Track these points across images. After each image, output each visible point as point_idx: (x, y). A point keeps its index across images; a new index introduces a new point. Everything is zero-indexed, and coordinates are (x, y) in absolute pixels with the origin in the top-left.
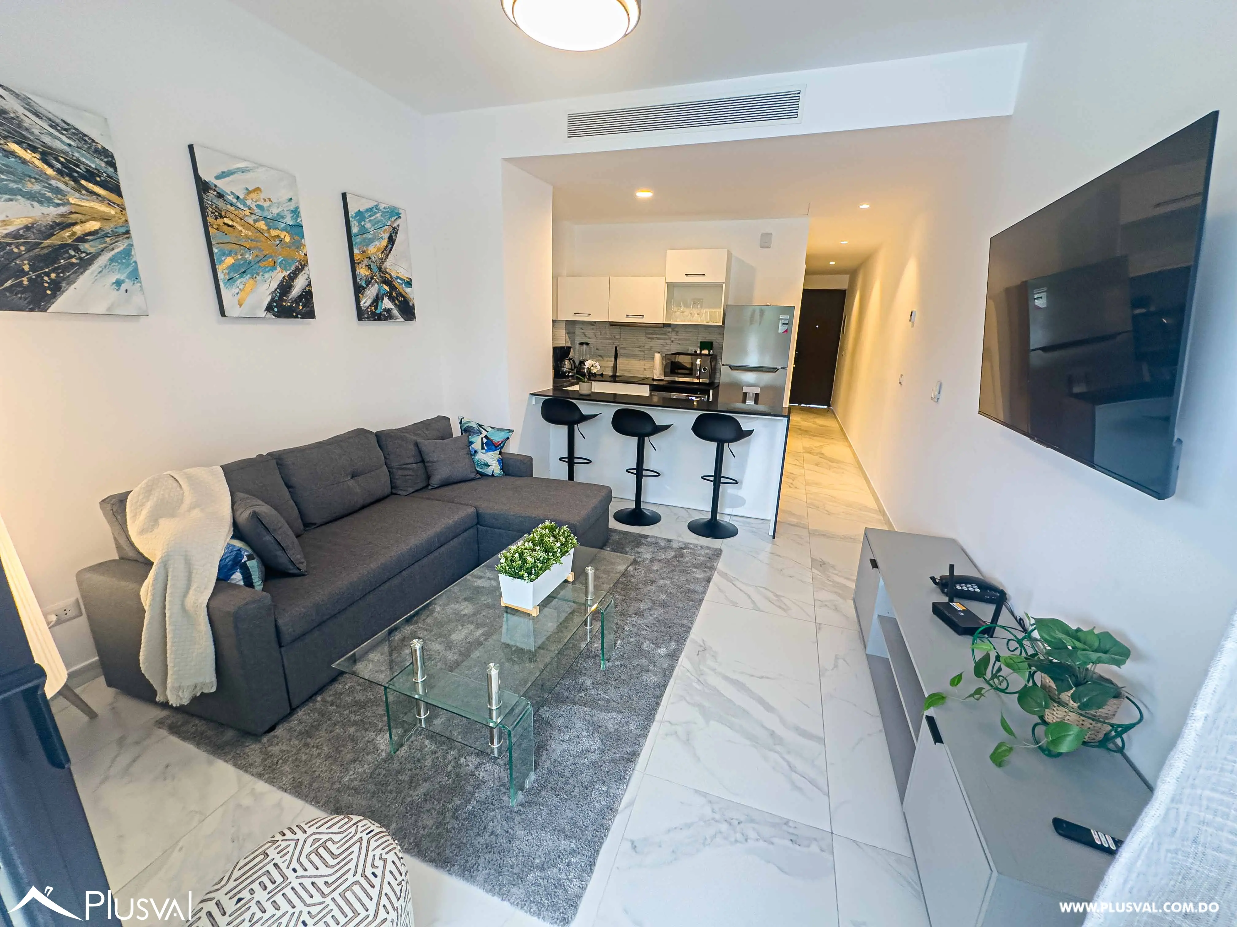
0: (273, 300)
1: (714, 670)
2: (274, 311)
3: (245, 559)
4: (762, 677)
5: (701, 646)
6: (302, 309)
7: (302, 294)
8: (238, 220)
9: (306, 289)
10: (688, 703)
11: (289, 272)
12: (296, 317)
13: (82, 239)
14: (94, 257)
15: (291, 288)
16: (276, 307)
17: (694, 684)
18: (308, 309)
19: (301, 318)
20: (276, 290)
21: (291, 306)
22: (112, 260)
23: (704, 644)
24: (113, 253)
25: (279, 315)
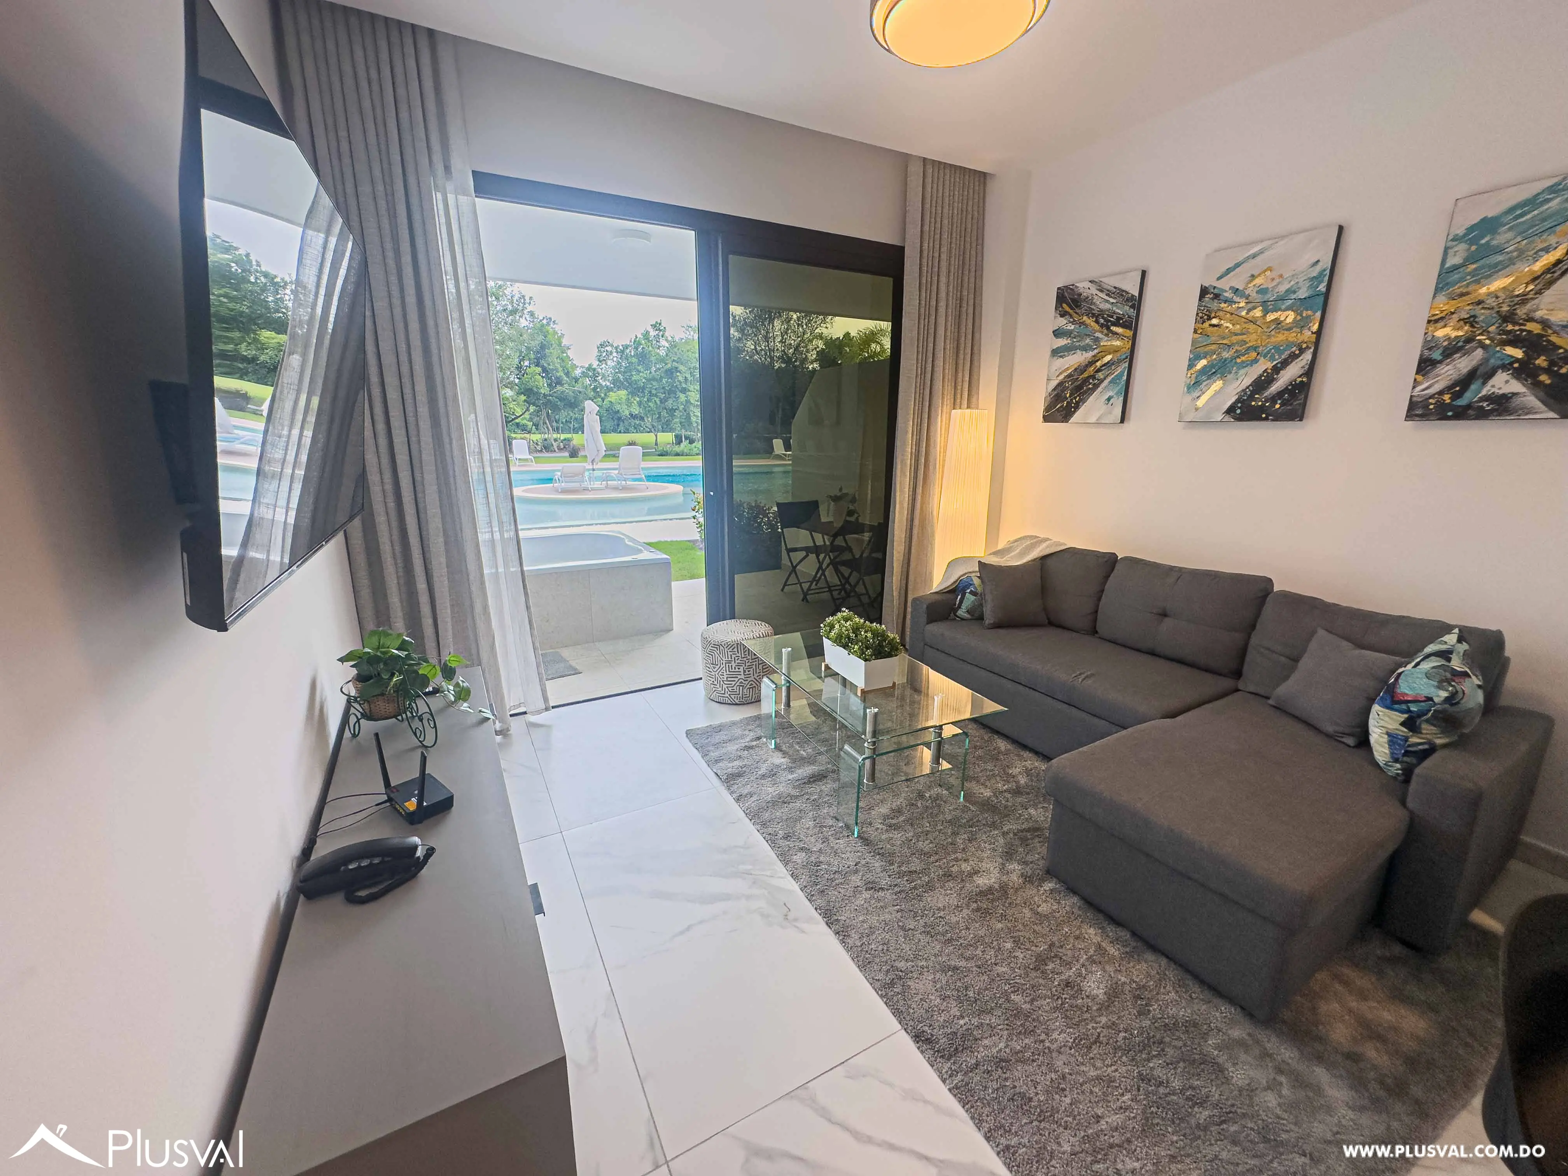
0: (1238, 401)
1: (749, 897)
2: (1235, 412)
3: (968, 591)
4: (689, 928)
5: (796, 920)
6: (1279, 408)
7: (1286, 388)
8: (1228, 315)
9: (1295, 380)
10: (736, 847)
11: (1275, 363)
12: (1266, 419)
13: (1099, 371)
14: (1102, 381)
15: (1273, 381)
16: (1240, 408)
17: (750, 867)
18: (1289, 408)
19: (1272, 420)
20: (1248, 388)
21: (1263, 406)
22: (1110, 382)
23: (795, 926)
24: (1113, 376)
25: (1239, 419)
